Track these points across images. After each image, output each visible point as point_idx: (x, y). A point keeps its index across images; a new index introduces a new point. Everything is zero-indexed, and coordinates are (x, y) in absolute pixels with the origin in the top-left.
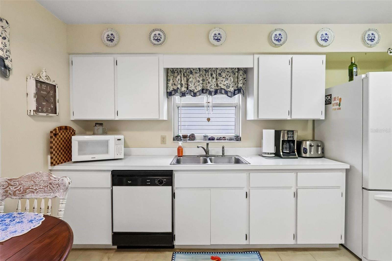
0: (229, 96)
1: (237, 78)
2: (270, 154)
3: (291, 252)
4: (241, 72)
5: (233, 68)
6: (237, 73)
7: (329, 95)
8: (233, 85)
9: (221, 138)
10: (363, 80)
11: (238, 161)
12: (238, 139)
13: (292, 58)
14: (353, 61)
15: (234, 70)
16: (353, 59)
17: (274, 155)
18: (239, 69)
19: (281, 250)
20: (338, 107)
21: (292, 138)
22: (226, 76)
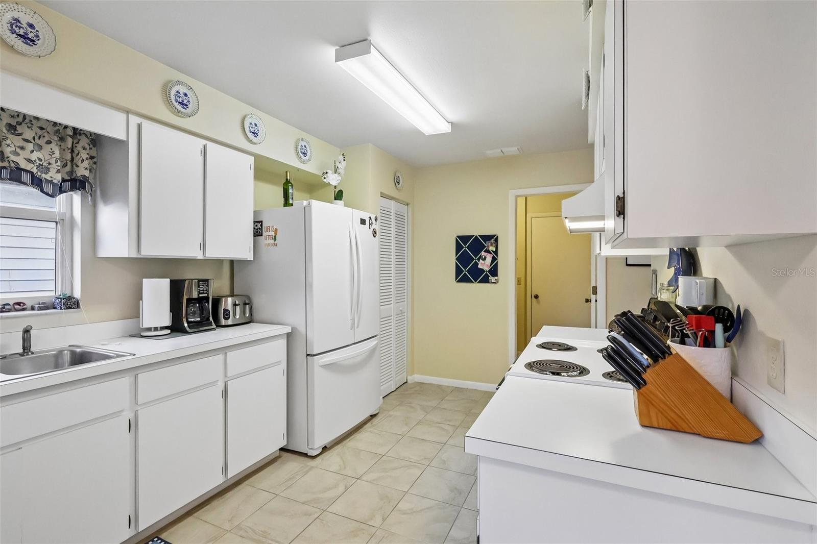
0: (47, 194)
1: (70, 151)
2: (159, 329)
3: (218, 501)
4: (84, 142)
5: (60, 124)
6: (70, 140)
7: (259, 222)
8: (59, 168)
9: (8, 304)
10: (305, 208)
11: (80, 358)
12: (70, 303)
13: (204, 145)
14: (288, 178)
15: (61, 128)
16: (288, 174)
17: (168, 331)
18: (76, 132)
19: (199, 508)
20: (272, 241)
21: (206, 293)
22: (37, 138)
